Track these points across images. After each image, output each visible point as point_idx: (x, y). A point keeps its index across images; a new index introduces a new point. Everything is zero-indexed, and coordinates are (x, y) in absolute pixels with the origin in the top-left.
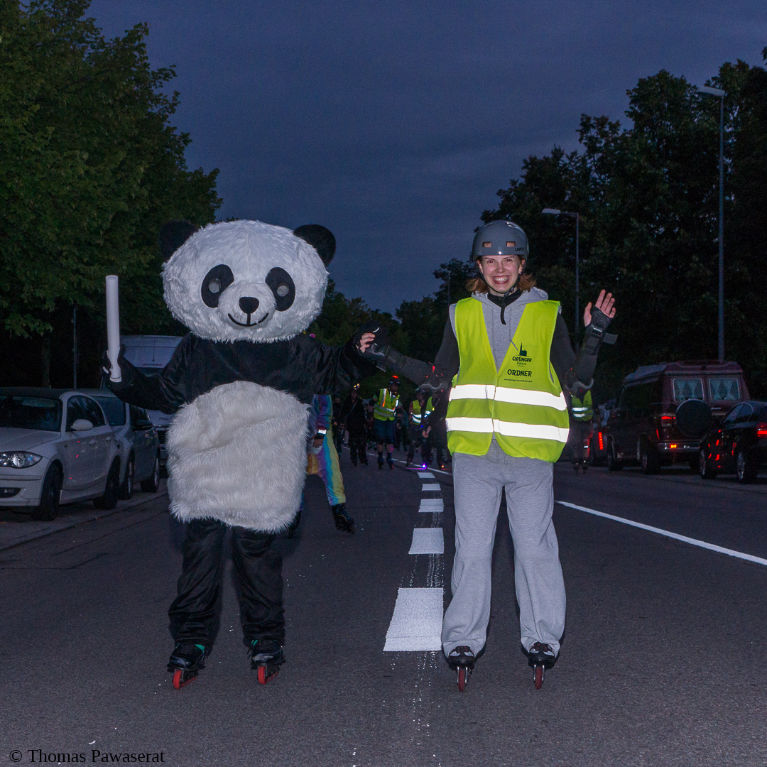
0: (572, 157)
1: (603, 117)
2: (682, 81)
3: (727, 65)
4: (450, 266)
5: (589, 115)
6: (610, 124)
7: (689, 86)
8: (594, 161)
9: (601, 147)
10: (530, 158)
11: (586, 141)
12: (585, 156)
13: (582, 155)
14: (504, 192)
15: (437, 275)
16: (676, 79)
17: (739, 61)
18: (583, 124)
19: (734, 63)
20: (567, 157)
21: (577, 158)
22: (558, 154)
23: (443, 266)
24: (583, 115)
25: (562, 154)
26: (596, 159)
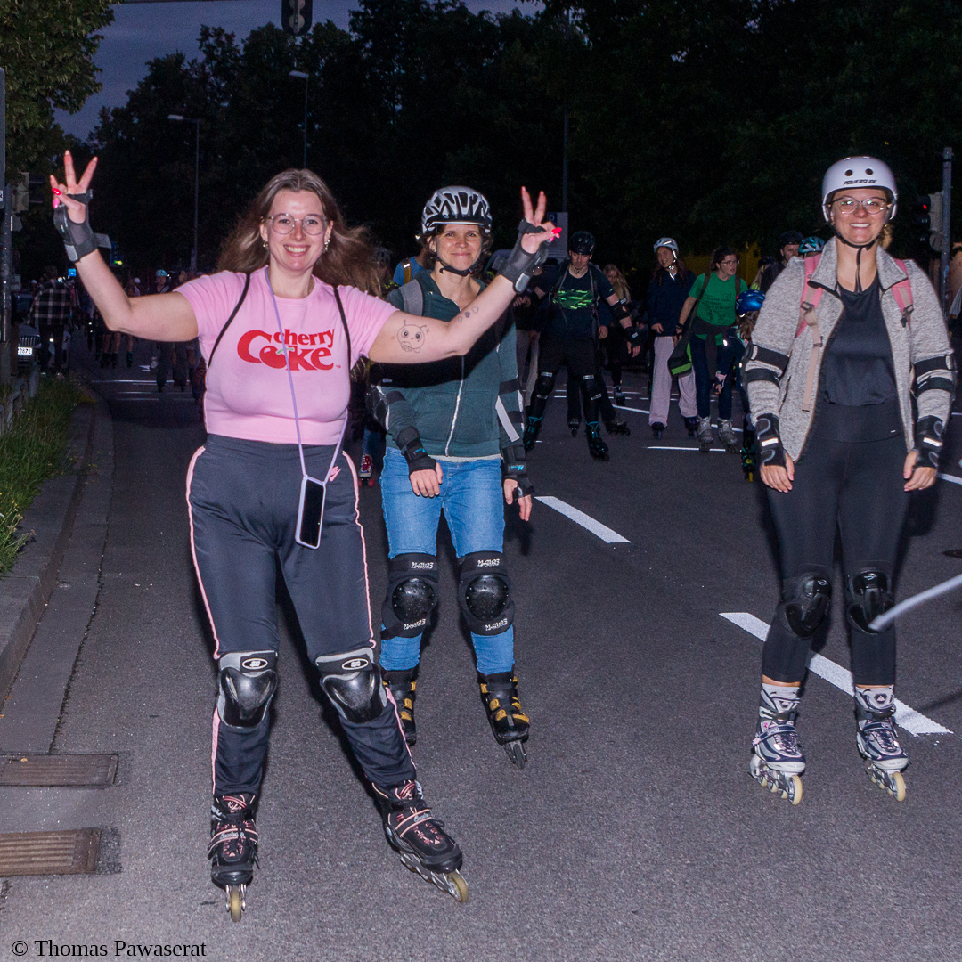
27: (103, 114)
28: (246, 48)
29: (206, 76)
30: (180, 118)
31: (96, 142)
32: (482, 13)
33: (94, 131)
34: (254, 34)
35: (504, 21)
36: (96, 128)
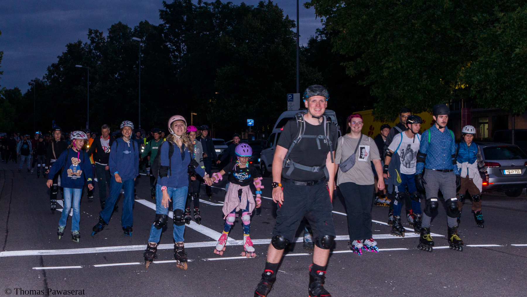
0: (85, 45)
1: (97, 30)
2: (127, 26)
3: (142, 22)
4: (35, 81)
5: (92, 29)
6: (99, 33)
7: (129, 28)
8: (94, 46)
9: (96, 41)
10: (70, 44)
11: (90, 38)
12: (90, 44)
13: (89, 44)
14: (60, 57)
15: (29, 84)
16: (124, 25)
17: (146, 21)
18: (89, 32)
19: (144, 21)
20: (84, 44)
21: (87, 45)
22: (80, 43)
23: (32, 81)
24: (89, 29)
25: (81, 43)
26: (94, 45)
29: (91, 50)
30: (80, 66)
33: (45, 76)
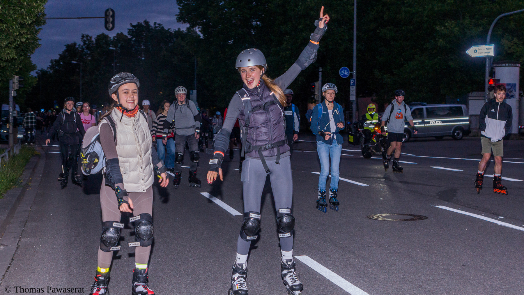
27: (52, 61)
28: (96, 41)
29: (83, 49)
30: (75, 62)
31: (49, 70)
32: (169, 29)
33: (49, 67)
34: (98, 36)
35: (176, 32)
36: (49, 66)
